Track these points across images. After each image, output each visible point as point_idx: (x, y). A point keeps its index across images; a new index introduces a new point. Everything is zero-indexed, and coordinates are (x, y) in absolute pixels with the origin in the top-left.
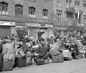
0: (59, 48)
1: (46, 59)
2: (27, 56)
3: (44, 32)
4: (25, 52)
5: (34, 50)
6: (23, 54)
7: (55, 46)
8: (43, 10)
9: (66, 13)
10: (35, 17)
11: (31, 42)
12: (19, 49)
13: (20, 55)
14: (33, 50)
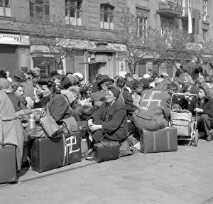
0: (163, 108)
1: (123, 140)
2: (66, 132)
3: (105, 63)
4: (58, 119)
5: (86, 111)
6: (52, 128)
7: (150, 100)
8: (102, 5)
9: (159, 16)
10: (80, 24)
11: (77, 88)
12: (40, 109)
13: (43, 129)
14: (82, 112)
